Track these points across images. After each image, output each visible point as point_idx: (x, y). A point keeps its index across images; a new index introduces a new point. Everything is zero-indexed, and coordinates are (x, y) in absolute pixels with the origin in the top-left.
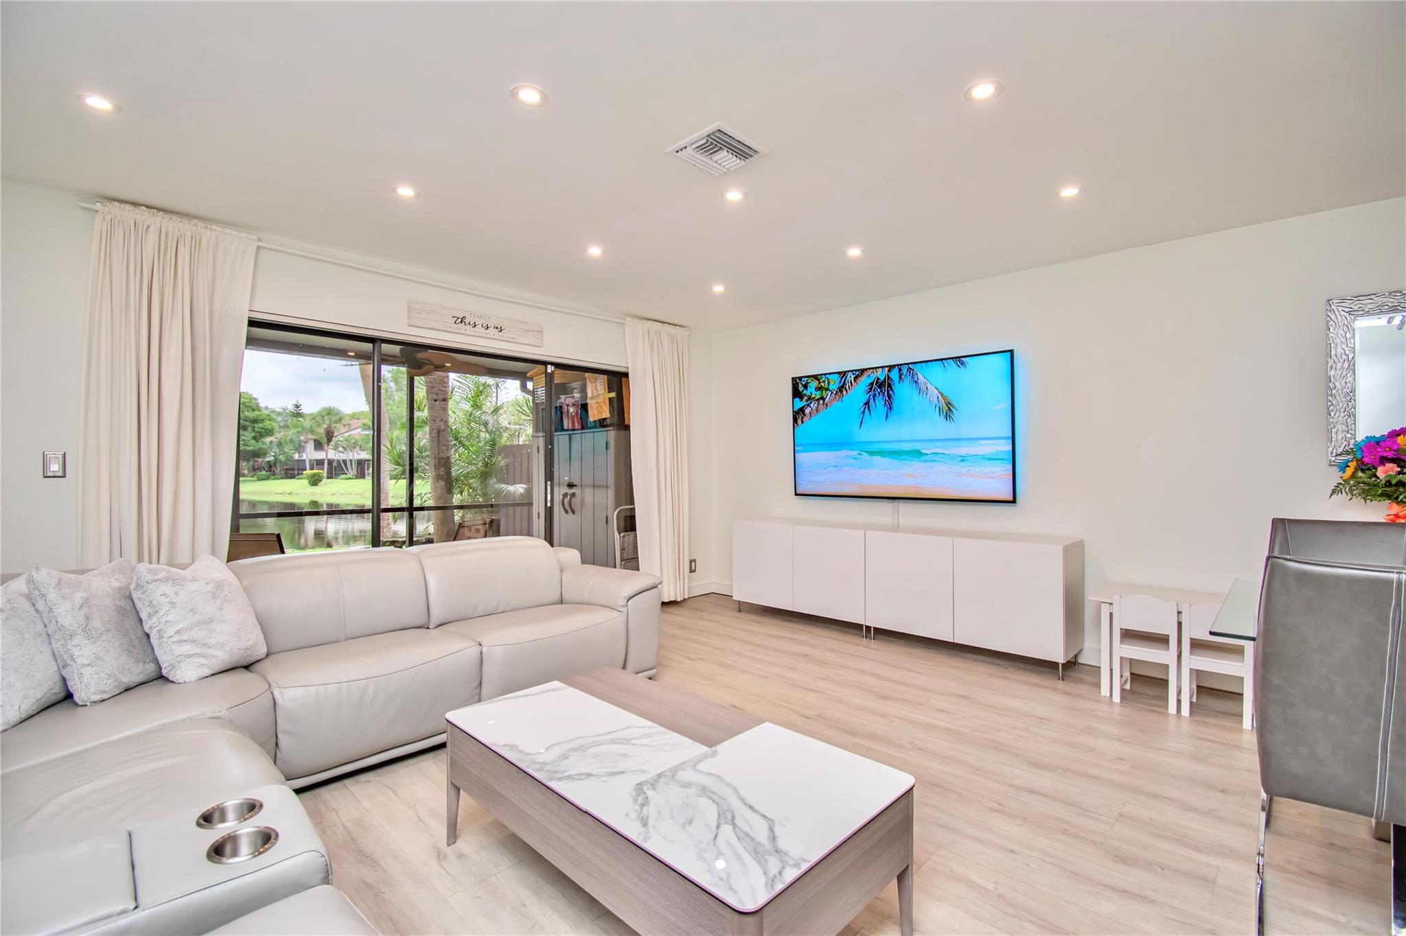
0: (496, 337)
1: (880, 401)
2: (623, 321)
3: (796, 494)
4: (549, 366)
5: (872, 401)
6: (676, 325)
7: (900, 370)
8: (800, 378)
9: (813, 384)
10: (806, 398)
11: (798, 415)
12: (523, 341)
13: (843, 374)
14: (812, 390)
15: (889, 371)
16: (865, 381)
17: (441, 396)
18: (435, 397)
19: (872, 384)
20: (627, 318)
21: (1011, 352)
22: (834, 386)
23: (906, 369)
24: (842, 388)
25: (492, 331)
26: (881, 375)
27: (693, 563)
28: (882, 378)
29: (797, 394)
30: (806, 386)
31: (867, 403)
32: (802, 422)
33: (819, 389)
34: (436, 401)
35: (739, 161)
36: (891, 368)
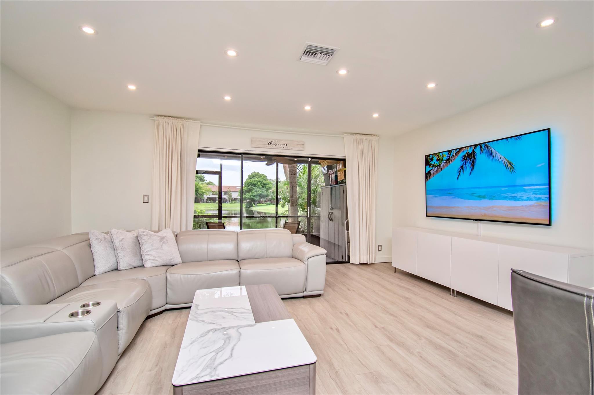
0: (284, 148)
1: (469, 165)
2: (343, 136)
3: (427, 216)
4: (309, 159)
5: (464, 165)
6: (371, 135)
7: (481, 147)
8: (429, 156)
9: (435, 158)
10: (432, 166)
11: (428, 175)
12: (297, 149)
13: (449, 151)
14: (435, 162)
15: (475, 148)
16: (461, 154)
17: (294, 173)
19: (465, 156)
20: (345, 134)
21: (549, 130)
22: (445, 158)
23: (485, 147)
24: (448, 160)
25: (283, 146)
26: (470, 151)
27: (380, 247)
28: (470, 152)
29: (427, 163)
30: (432, 160)
31: (462, 167)
32: (430, 178)
33: (438, 160)
34: (292, 175)
35: (328, 56)
36: (476, 146)
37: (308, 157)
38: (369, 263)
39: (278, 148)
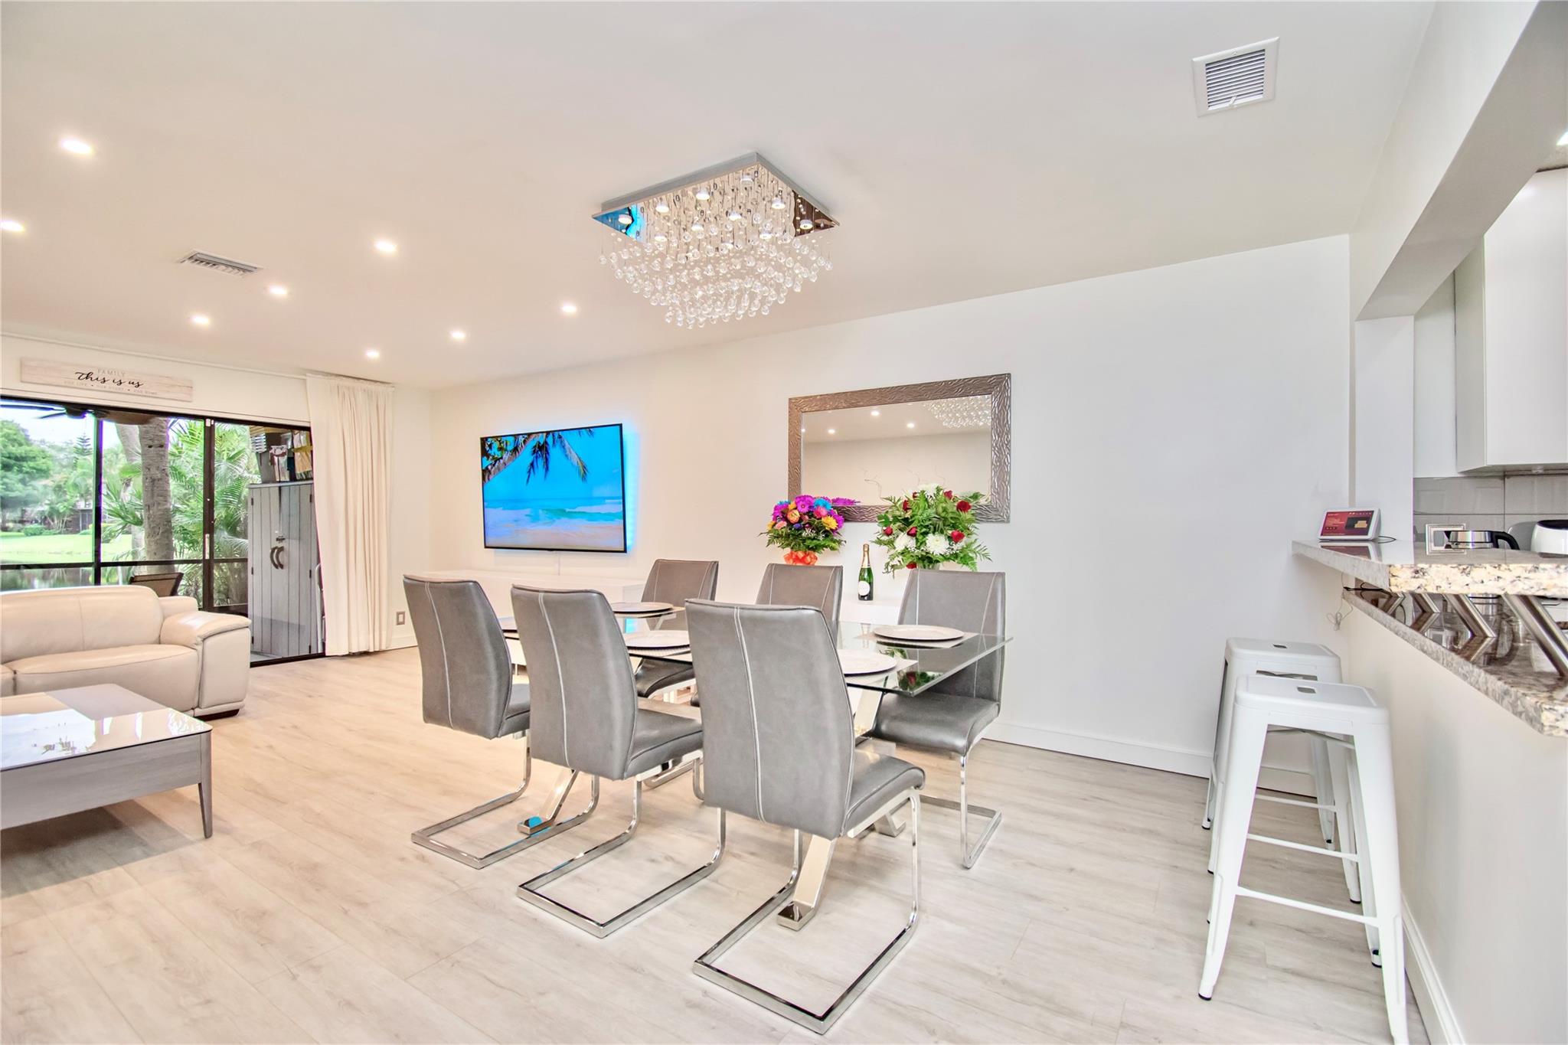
0: (132, 391)
1: (541, 462)
2: (304, 377)
3: (486, 547)
4: (208, 421)
5: (535, 463)
6: (376, 381)
7: (553, 436)
8: (486, 438)
9: (496, 445)
10: (491, 457)
11: (486, 472)
12: (167, 395)
13: (516, 436)
14: (495, 451)
15: (547, 437)
16: (532, 443)
17: (156, 442)
18: (151, 443)
19: (535, 446)
20: (308, 374)
21: (621, 425)
22: (510, 447)
23: (557, 435)
24: (516, 449)
25: (125, 387)
26: (541, 439)
27: (401, 616)
28: (542, 443)
29: (485, 453)
30: (490, 446)
31: (532, 465)
32: (489, 479)
33: (500, 449)
34: (150, 447)
36: (548, 433)
37: (204, 418)
38: (371, 650)
39: (112, 390)
